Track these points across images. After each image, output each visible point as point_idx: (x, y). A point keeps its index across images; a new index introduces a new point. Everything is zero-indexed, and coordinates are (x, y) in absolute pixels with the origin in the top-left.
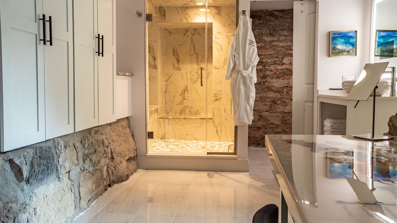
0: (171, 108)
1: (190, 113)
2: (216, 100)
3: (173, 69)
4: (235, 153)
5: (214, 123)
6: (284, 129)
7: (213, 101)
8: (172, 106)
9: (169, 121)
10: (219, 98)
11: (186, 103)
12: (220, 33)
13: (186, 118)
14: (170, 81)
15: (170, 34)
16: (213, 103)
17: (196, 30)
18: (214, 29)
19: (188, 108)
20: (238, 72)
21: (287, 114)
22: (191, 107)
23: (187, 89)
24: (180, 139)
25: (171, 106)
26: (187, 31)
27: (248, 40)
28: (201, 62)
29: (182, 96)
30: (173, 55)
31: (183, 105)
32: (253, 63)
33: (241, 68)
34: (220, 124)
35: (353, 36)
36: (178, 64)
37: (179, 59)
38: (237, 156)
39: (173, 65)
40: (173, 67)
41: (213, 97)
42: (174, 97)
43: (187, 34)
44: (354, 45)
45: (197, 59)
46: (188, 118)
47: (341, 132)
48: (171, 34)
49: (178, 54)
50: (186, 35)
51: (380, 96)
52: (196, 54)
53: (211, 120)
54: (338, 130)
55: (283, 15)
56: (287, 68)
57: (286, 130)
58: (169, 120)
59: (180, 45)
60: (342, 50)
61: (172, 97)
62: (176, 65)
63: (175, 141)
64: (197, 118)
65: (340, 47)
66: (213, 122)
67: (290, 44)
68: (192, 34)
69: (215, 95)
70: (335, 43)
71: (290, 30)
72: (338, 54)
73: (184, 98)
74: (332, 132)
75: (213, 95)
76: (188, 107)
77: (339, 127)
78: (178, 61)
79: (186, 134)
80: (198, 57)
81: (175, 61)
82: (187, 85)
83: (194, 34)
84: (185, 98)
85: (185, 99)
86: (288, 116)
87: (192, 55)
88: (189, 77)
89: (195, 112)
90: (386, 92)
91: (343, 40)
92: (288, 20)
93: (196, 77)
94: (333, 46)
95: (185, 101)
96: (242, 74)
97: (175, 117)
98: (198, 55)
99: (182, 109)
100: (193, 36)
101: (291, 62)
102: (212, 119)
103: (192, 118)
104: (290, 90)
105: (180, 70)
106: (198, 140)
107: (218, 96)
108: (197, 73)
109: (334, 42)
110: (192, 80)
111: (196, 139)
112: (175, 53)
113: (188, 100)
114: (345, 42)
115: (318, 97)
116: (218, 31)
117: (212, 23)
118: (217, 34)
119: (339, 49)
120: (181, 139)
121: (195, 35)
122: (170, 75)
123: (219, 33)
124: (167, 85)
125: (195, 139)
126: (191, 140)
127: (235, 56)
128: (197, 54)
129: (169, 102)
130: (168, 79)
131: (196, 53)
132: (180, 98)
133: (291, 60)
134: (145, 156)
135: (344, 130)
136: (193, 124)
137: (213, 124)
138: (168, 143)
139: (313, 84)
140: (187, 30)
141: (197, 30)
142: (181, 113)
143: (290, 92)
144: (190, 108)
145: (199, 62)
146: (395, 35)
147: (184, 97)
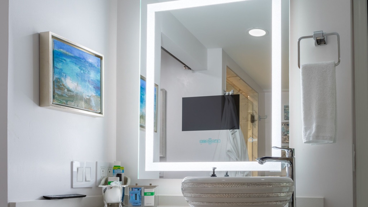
35: (96, 65)
44: (98, 88)
60: (76, 95)
65: (71, 84)
72: (67, 101)
94: (57, 76)
109: (59, 65)
119: (69, 90)
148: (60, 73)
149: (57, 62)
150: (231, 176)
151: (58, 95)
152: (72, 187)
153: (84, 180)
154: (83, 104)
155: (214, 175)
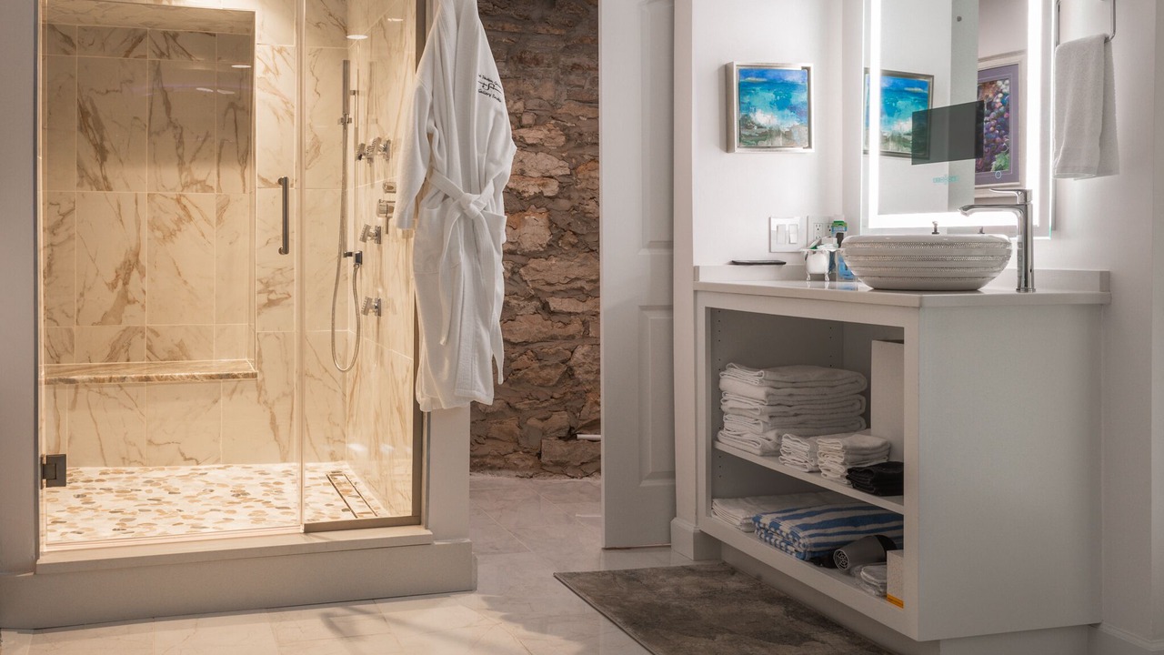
0: (72, 337)
1: (150, 354)
2: (271, 303)
3: (80, 185)
4: (416, 519)
5: (263, 392)
6: (512, 402)
7: (259, 309)
8: (75, 328)
9: (76, 393)
10: (280, 296)
11: (133, 317)
12: (285, 54)
13: (147, 379)
14: (67, 230)
15: (68, 48)
16: (259, 314)
17: (175, 36)
18: (260, 38)
19: (143, 337)
20: (446, 197)
21: (519, 349)
22: (153, 331)
23: (137, 261)
24: (124, 465)
25: (70, 331)
26: (140, 39)
27: (478, 79)
28: (193, 159)
29: (116, 291)
30: (81, 129)
31: (123, 326)
32: (498, 163)
33: (457, 182)
34: (284, 395)
35: (800, 82)
36: (101, 165)
37: (107, 145)
38: (429, 532)
39: (81, 168)
40: (82, 177)
41: (260, 293)
42: (82, 295)
43: (136, 52)
44: (804, 112)
45: (177, 148)
46: (157, 377)
47: (796, 415)
48: (73, 45)
49: (99, 127)
50: (132, 55)
51: (974, 290)
52: (175, 127)
53: (251, 382)
54: (787, 409)
55: (491, 6)
56: (511, 189)
57: (518, 406)
58: (77, 388)
59: (107, 92)
60: (771, 130)
61: (76, 297)
62: (94, 169)
63: (104, 473)
64: (194, 377)
65: (763, 118)
66: (260, 389)
67: (515, 107)
68: (158, 52)
69: (267, 285)
70: (749, 103)
71: (512, 58)
72: (757, 142)
73: (125, 299)
74: (771, 417)
75: (259, 287)
76: (142, 332)
77: (789, 398)
78: (102, 153)
79: (150, 442)
80: (180, 143)
81: (89, 155)
82: (139, 245)
83: (164, 50)
84: (130, 297)
85: (129, 302)
86: (521, 355)
87: (158, 134)
88: (146, 215)
89: (171, 352)
90: (994, 275)
91: (770, 96)
92: (507, 26)
93: (176, 217)
94: (744, 113)
95: (129, 309)
96: (461, 208)
97: (102, 377)
98: (181, 134)
99: (118, 340)
100: (164, 60)
101: (522, 167)
102: (254, 376)
103: (172, 378)
104: (524, 266)
105: (109, 189)
106: (198, 464)
107: (279, 289)
108: (178, 201)
109: (746, 99)
110: (158, 229)
111: (191, 459)
112: (88, 121)
113: (143, 306)
114: (777, 101)
115: (696, 292)
116: (277, 46)
117: (253, 13)
118: (271, 55)
119: (760, 127)
120: (125, 460)
121: (169, 57)
122: (64, 209)
123: (280, 51)
124: (52, 245)
125: (186, 459)
126: (170, 463)
127: (430, 136)
128: (179, 131)
129: (63, 312)
130: (58, 224)
131: (172, 124)
132: (111, 298)
133: (521, 161)
134: (33, 567)
135: (808, 407)
136: (177, 399)
137: (260, 395)
138: (80, 484)
139: (670, 245)
140: (136, 38)
141: (179, 40)
142: (112, 357)
143: (522, 270)
144: (147, 334)
145: (187, 158)
146: (912, 89)
147: (126, 292)
148: (748, 109)
149: (744, 95)
150: (942, 233)
151: (746, 136)
152: (770, 251)
153: (788, 241)
154: (779, 141)
155: (935, 232)
